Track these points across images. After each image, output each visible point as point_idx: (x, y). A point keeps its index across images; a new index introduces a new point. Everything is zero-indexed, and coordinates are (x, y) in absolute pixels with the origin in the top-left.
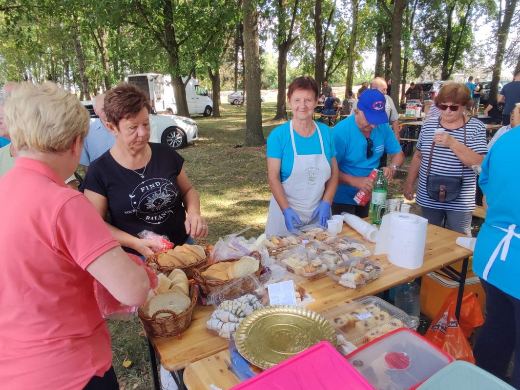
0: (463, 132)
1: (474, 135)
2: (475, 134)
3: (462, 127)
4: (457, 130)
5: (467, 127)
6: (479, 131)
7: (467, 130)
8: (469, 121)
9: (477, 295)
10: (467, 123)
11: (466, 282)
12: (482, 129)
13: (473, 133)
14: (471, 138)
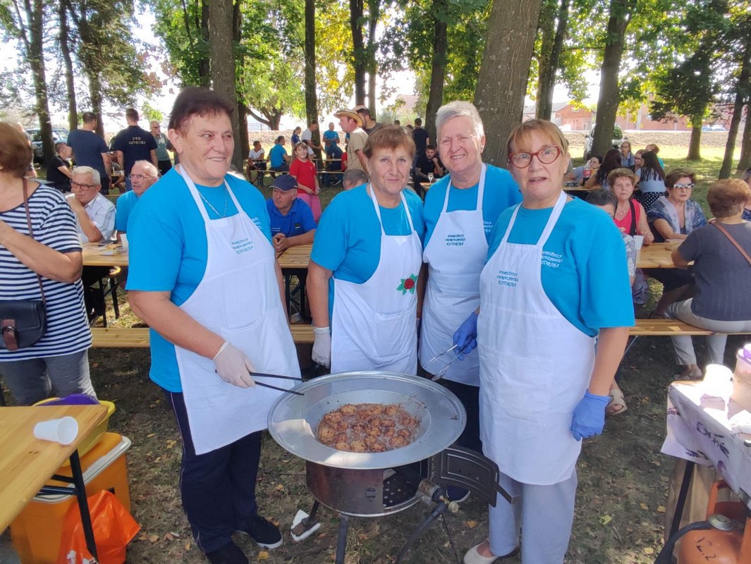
0: (24, 215)
1: (44, 220)
2: (45, 217)
3: (21, 206)
4: (13, 211)
5: (30, 205)
6: (51, 211)
7: (31, 210)
8: (35, 192)
9: (112, 491)
10: (32, 197)
11: (84, 479)
12: (57, 206)
13: (41, 215)
14: (38, 227)
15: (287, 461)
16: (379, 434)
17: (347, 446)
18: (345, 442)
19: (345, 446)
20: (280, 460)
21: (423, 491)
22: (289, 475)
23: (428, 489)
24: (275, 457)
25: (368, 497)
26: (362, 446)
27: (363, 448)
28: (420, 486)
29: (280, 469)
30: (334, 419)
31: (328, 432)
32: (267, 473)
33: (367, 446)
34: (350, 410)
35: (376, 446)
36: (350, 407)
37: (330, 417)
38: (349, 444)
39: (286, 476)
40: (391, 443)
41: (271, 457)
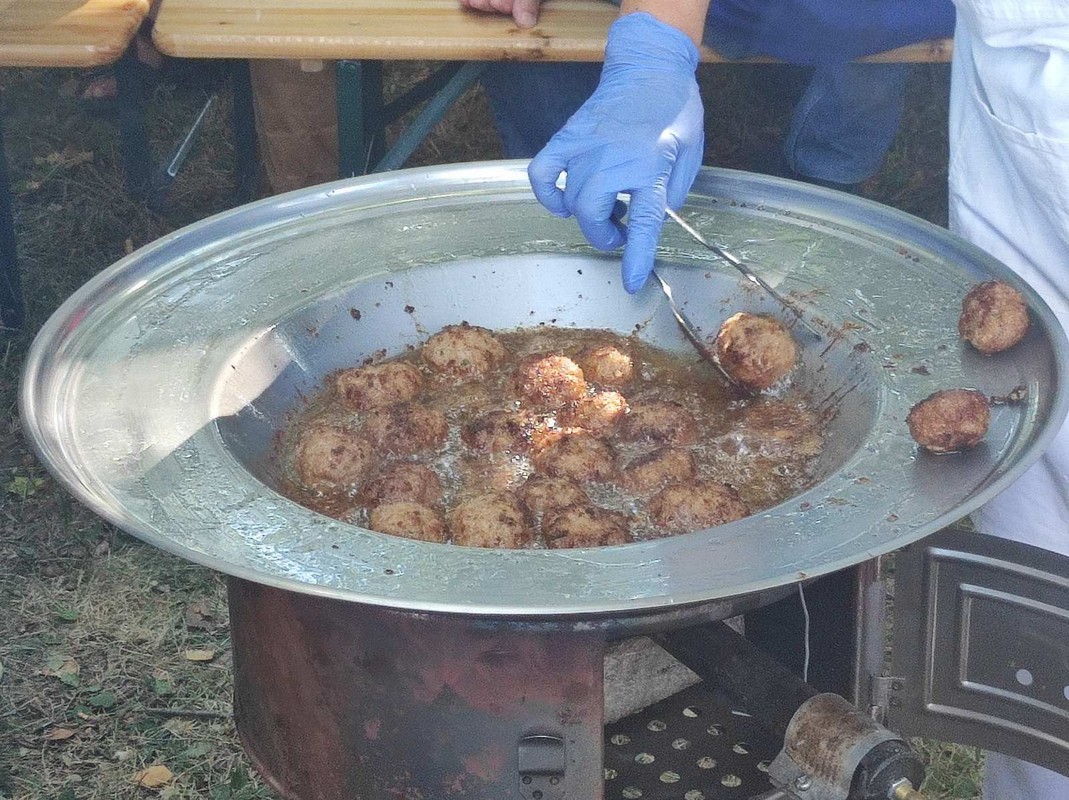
15: (206, 655)
16: (603, 468)
17: (429, 518)
18: (421, 499)
19: (417, 518)
20: (169, 647)
21: (810, 754)
22: (204, 718)
23: (834, 743)
24: (145, 632)
25: (527, 775)
26: (502, 519)
27: (506, 530)
28: (793, 728)
29: (162, 690)
30: (377, 394)
31: (338, 452)
32: (97, 710)
33: (528, 518)
34: (462, 352)
35: (577, 522)
36: (471, 337)
37: (358, 382)
38: (439, 511)
39: (188, 726)
40: (658, 513)
41: (123, 634)
